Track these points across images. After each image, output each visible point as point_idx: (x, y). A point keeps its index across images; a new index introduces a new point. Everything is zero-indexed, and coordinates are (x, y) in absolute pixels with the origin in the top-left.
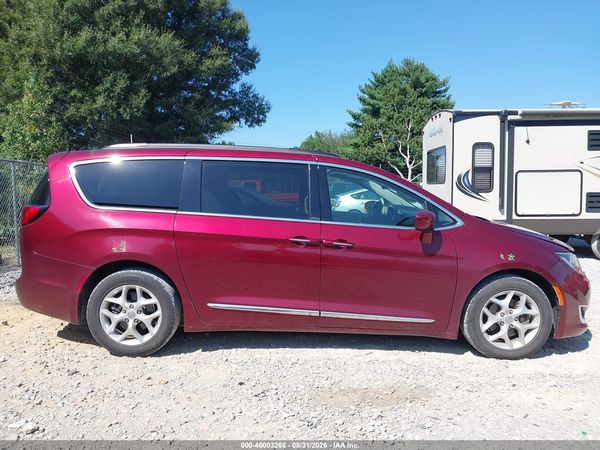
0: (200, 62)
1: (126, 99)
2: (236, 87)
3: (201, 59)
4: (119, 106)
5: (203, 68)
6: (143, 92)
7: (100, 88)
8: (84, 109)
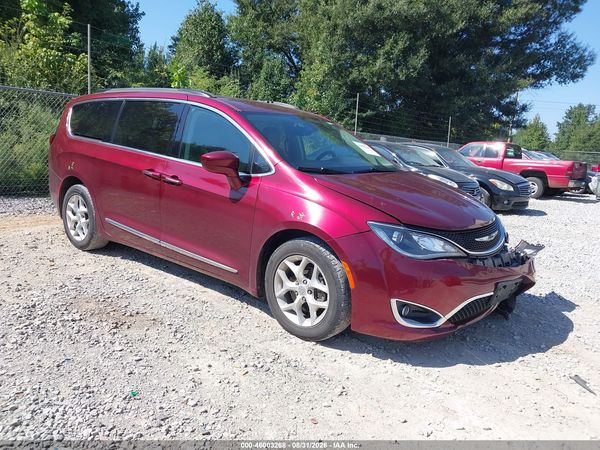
0: (500, 12)
1: (405, 61)
2: (553, 39)
3: (500, 10)
4: (396, 66)
5: (502, 20)
6: (423, 51)
7: (381, 52)
8: (365, 71)
